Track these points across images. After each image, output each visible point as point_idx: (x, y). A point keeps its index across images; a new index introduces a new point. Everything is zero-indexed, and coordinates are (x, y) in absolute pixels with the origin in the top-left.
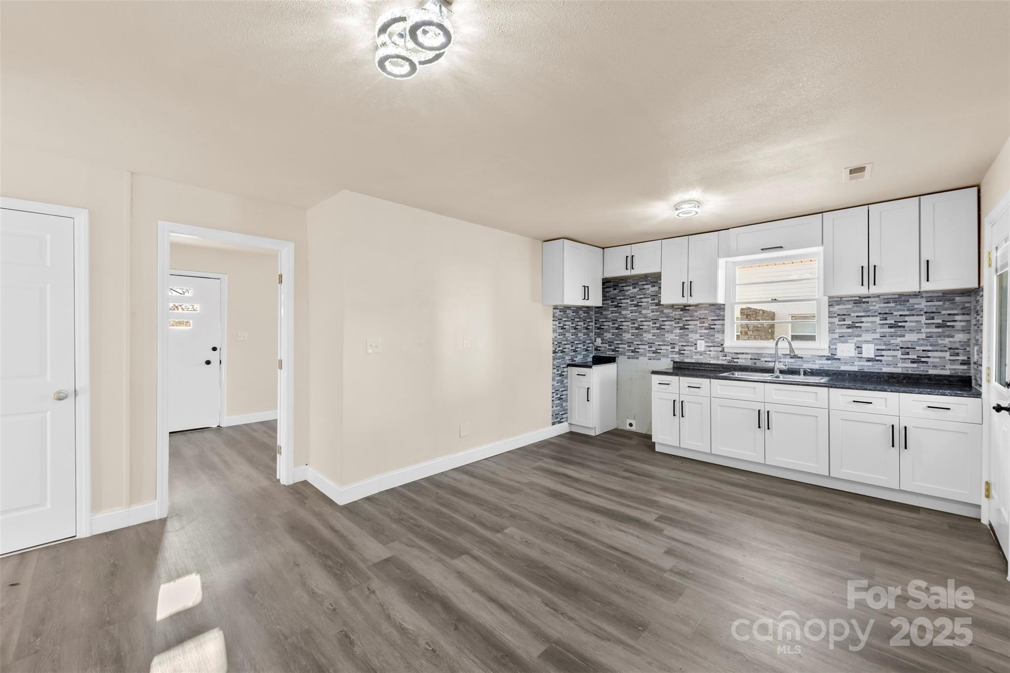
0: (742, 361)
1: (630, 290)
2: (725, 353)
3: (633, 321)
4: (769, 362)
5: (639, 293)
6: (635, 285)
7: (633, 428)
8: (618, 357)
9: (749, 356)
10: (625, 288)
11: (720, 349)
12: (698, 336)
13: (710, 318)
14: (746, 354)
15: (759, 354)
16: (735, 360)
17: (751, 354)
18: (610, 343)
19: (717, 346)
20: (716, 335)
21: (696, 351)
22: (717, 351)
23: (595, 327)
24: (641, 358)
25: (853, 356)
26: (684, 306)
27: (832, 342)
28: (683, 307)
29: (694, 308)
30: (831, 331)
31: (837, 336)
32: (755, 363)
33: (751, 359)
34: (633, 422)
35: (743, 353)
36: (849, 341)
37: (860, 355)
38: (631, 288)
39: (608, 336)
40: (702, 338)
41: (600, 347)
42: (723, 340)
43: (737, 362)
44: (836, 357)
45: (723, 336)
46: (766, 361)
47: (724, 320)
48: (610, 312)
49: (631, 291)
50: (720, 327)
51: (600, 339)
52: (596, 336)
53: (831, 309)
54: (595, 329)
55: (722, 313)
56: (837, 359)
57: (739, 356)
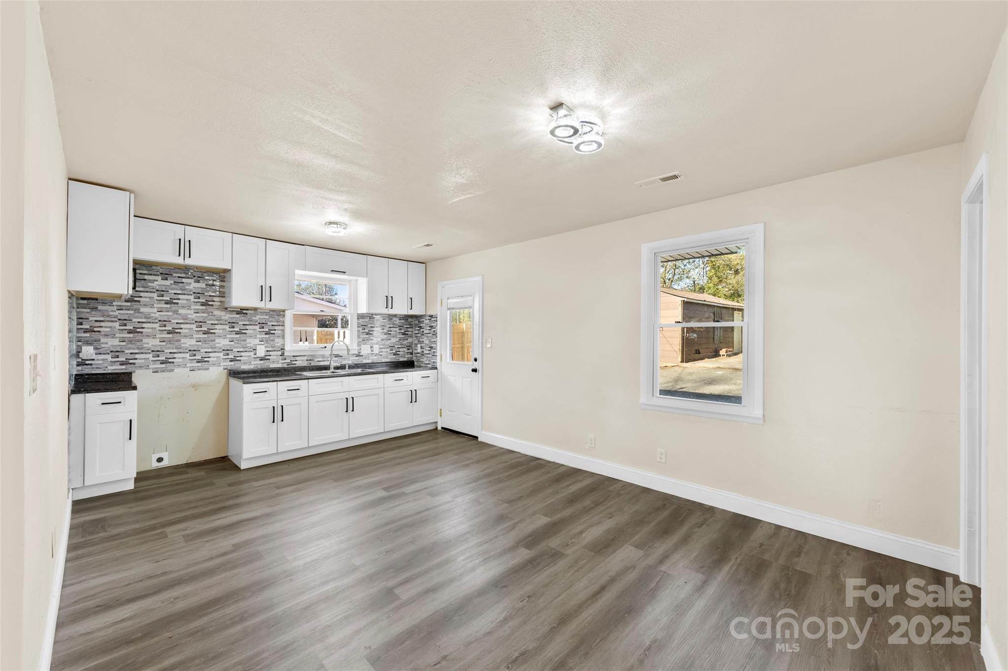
0: (300, 363)
1: (157, 281)
2: (285, 357)
3: (163, 323)
4: (321, 361)
5: (173, 286)
6: (165, 276)
7: (165, 463)
8: (135, 371)
9: (305, 358)
10: (146, 277)
11: (280, 353)
12: (257, 341)
13: (241, 323)
14: (302, 356)
15: (313, 355)
16: (293, 362)
17: (307, 356)
18: (116, 353)
19: (277, 351)
20: (277, 340)
21: (255, 356)
22: (276, 355)
23: (78, 329)
24: (177, 370)
25: (369, 353)
26: (241, 309)
27: (359, 345)
28: (239, 310)
29: (253, 312)
30: (359, 337)
31: (361, 340)
32: (310, 364)
33: (307, 360)
34: (164, 455)
35: (300, 356)
36: (367, 343)
37: (372, 352)
38: (159, 278)
39: (112, 343)
40: (262, 343)
41: (93, 360)
42: (284, 345)
43: (295, 364)
44: (361, 354)
45: (284, 341)
46: (318, 361)
47: (284, 326)
48: (115, 308)
49: (159, 282)
50: (280, 332)
51: (92, 347)
52: (80, 343)
53: (359, 321)
54: (77, 332)
55: (281, 319)
56: (361, 356)
57: (297, 358)
